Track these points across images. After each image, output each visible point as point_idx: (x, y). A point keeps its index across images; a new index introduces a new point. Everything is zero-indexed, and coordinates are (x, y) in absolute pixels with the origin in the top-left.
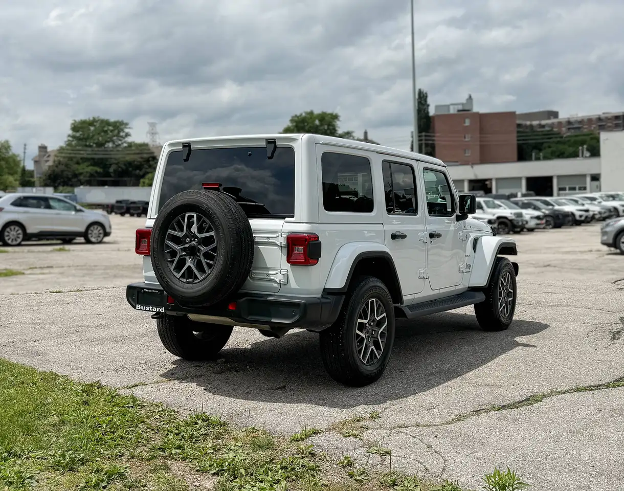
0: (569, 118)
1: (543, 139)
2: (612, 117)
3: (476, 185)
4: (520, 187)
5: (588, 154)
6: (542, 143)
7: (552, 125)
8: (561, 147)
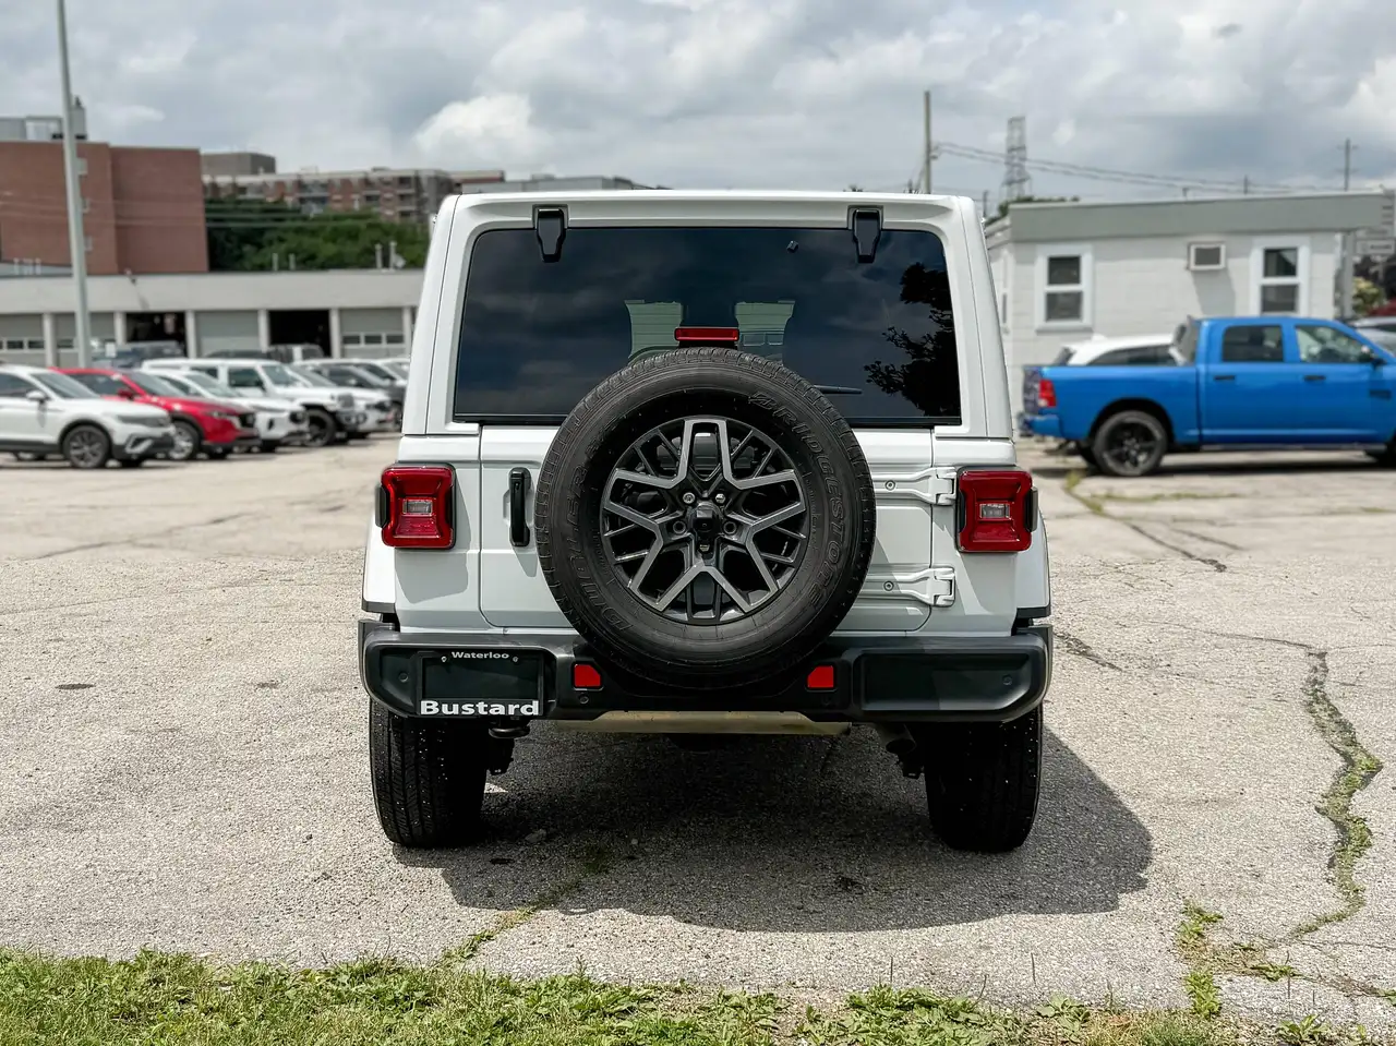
0: (299, 175)
1: (264, 220)
2: (394, 178)
3: (140, 325)
4: (256, 332)
5: (401, 262)
6: (262, 231)
7: (262, 188)
8: (307, 242)
